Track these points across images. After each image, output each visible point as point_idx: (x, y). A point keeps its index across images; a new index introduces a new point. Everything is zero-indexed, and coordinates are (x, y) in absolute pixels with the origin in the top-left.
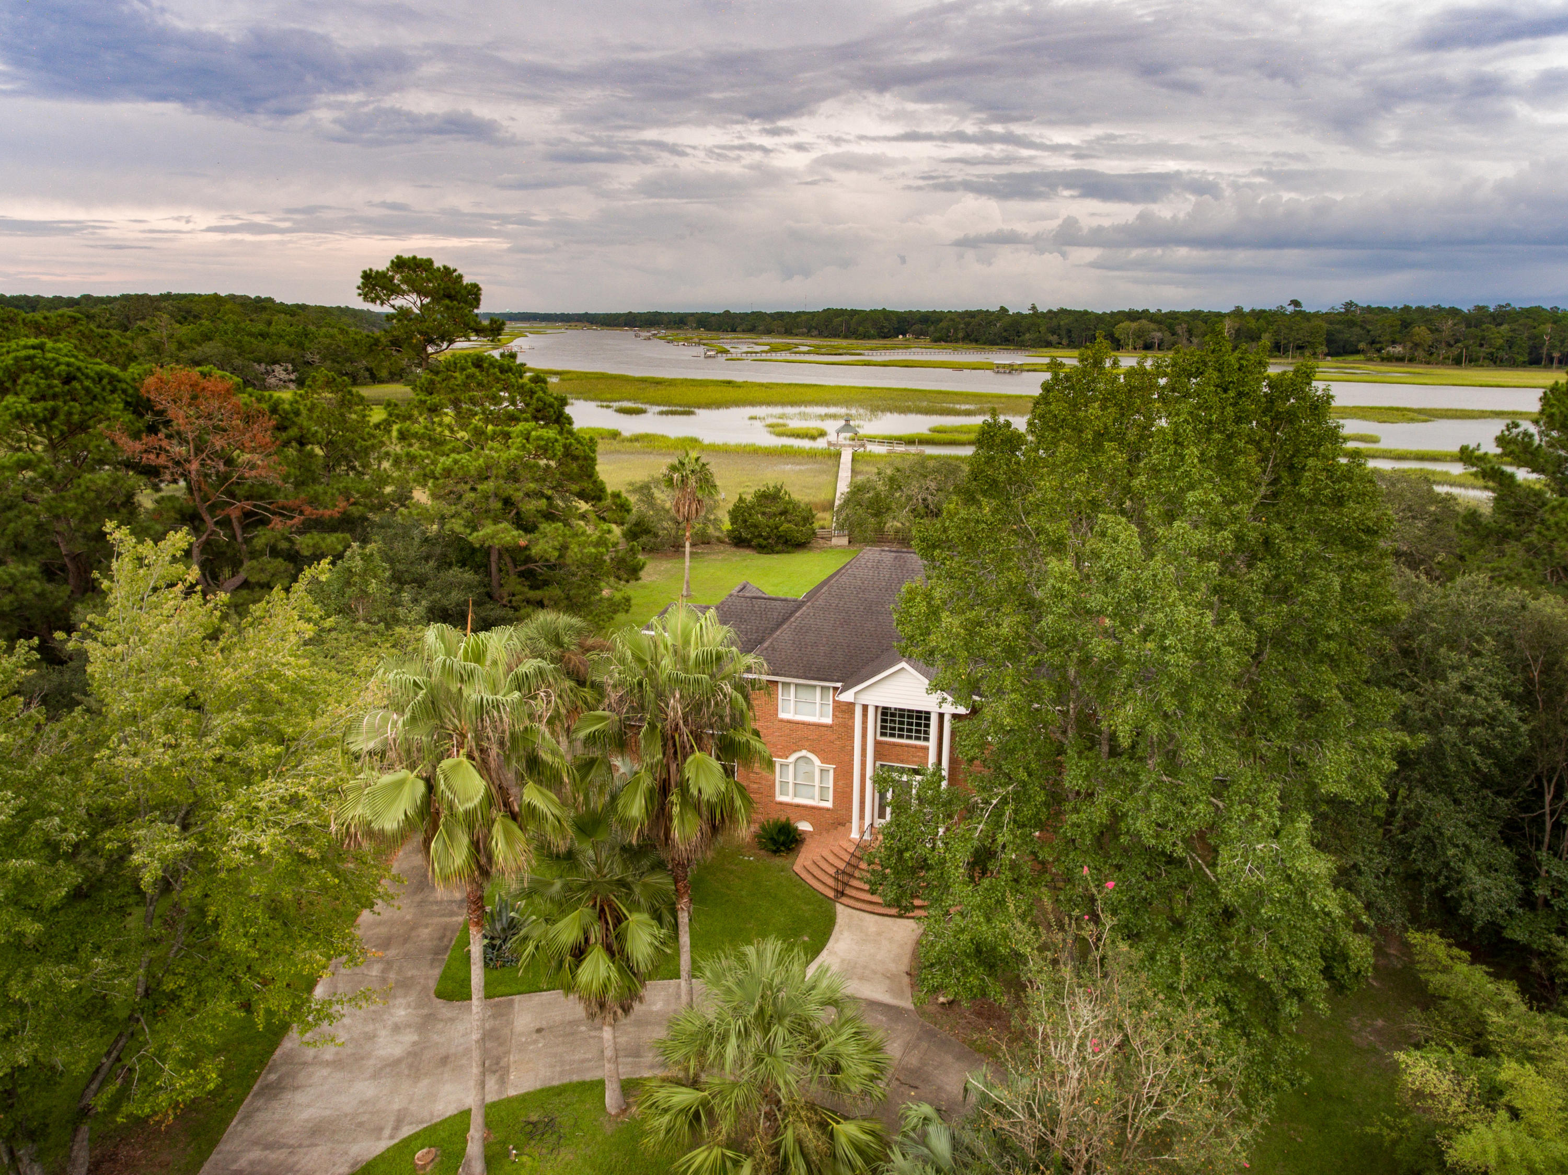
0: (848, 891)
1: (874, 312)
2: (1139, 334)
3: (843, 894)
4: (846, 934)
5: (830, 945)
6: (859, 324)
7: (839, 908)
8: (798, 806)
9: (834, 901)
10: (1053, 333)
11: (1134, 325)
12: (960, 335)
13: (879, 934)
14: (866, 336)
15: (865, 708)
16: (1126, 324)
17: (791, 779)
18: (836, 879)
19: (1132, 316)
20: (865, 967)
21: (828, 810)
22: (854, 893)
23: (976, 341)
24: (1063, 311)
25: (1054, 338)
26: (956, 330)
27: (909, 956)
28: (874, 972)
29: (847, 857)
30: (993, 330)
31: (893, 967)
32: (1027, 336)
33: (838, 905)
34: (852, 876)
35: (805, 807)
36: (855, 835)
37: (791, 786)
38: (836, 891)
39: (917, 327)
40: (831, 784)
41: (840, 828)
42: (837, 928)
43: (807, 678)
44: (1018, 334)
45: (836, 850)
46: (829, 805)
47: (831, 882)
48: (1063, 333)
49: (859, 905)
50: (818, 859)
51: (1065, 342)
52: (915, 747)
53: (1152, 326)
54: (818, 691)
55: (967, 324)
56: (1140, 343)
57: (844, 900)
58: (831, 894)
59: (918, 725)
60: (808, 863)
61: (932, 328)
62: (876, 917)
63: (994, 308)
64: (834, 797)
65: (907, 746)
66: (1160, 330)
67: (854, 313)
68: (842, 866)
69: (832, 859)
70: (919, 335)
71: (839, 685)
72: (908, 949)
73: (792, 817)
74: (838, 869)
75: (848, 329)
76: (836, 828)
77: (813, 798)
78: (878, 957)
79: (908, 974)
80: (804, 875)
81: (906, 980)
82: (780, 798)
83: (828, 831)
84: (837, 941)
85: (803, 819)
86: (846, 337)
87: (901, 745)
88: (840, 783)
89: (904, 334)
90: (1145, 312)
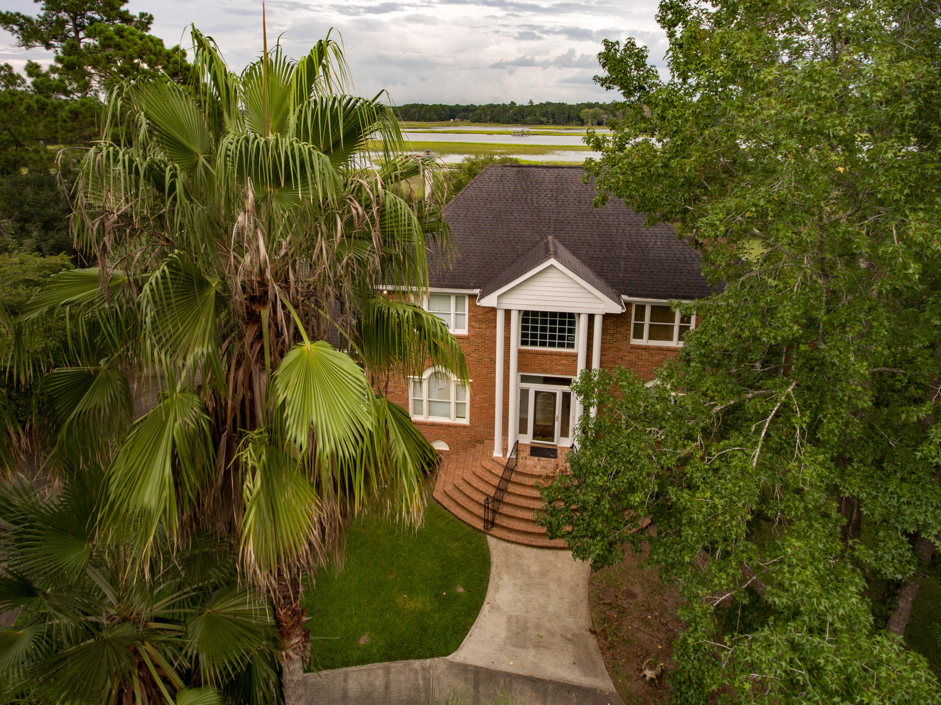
0: (499, 520)
1: (434, 105)
2: (595, 116)
3: (493, 524)
4: (506, 577)
5: (490, 596)
6: (426, 112)
7: (492, 542)
8: (433, 425)
9: (485, 532)
10: (544, 116)
11: (591, 111)
12: (488, 118)
13: (544, 574)
14: (431, 120)
15: (508, 313)
16: (586, 110)
17: (425, 397)
18: (486, 507)
19: (590, 106)
20: (538, 627)
21: (465, 427)
22: (505, 522)
23: (498, 122)
24: (549, 104)
25: (544, 119)
26: (485, 116)
27: (585, 603)
28: (552, 634)
29: (496, 482)
30: (508, 115)
31: (570, 621)
32: (529, 118)
33: (489, 538)
34: (500, 501)
35: (440, 425)
36: (497, 453)
37: (425, 404)
38: (486, 521)
39: (462, 114)
40: (467, 399)
41: (478, 446)
42: (494, 571)
43: (441, 286)
44: (523, 117)
45: (479, 471)
46: (465, 422)
47: (480, 512)
48: (550, 116)
49: (513, 537)
50: (458, 482)
51: (551, 121)
52: (560, 354)
53: (602, 111)
54: (453, 300)
55: (493, 111)
56: (595, 121)
57: (495, 531)
58: (480, 525)
59: (562, 330)
60: (449, 488)
61: (471, 115)
62: (535, 550)
63: (508, 103)
64: (472, 413)
65: (551, 354)
66: (606, 113)
67: (423, 106)
68: (491, 492)
69: (476, 483)
70: (463, 119)
71: (477, 291)
72: (582, 592)
73: (427, 436)
74: (488, 497)
75: (419, 115)
76: (474, 446)
77: (448, 416)
78: (551, 609)
79: (593, 632)
80: (446, 502)
81: (592, 641)
82: (416, 418)
83: (465, 449)
84: (497, 589)
85: (438, 438)
86: (418, 120)
87: (544, 354)
88: (477, 398)
89: (454, 119)
90: (597, 104)
